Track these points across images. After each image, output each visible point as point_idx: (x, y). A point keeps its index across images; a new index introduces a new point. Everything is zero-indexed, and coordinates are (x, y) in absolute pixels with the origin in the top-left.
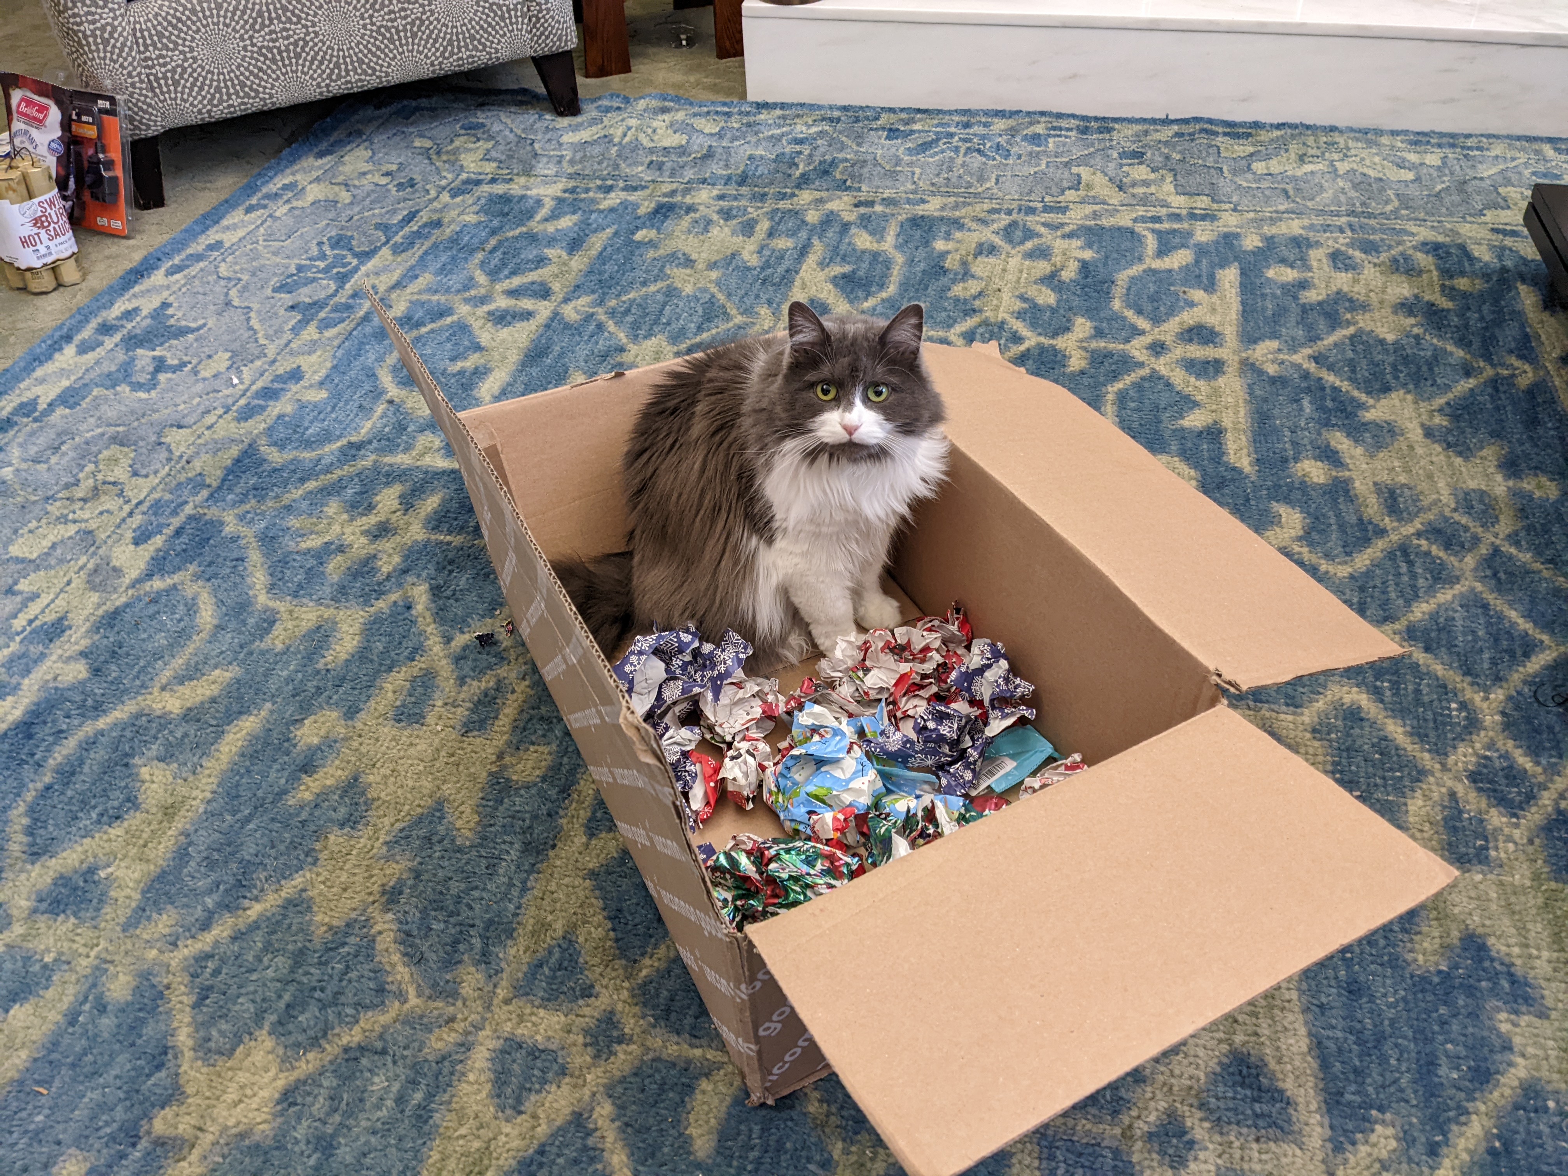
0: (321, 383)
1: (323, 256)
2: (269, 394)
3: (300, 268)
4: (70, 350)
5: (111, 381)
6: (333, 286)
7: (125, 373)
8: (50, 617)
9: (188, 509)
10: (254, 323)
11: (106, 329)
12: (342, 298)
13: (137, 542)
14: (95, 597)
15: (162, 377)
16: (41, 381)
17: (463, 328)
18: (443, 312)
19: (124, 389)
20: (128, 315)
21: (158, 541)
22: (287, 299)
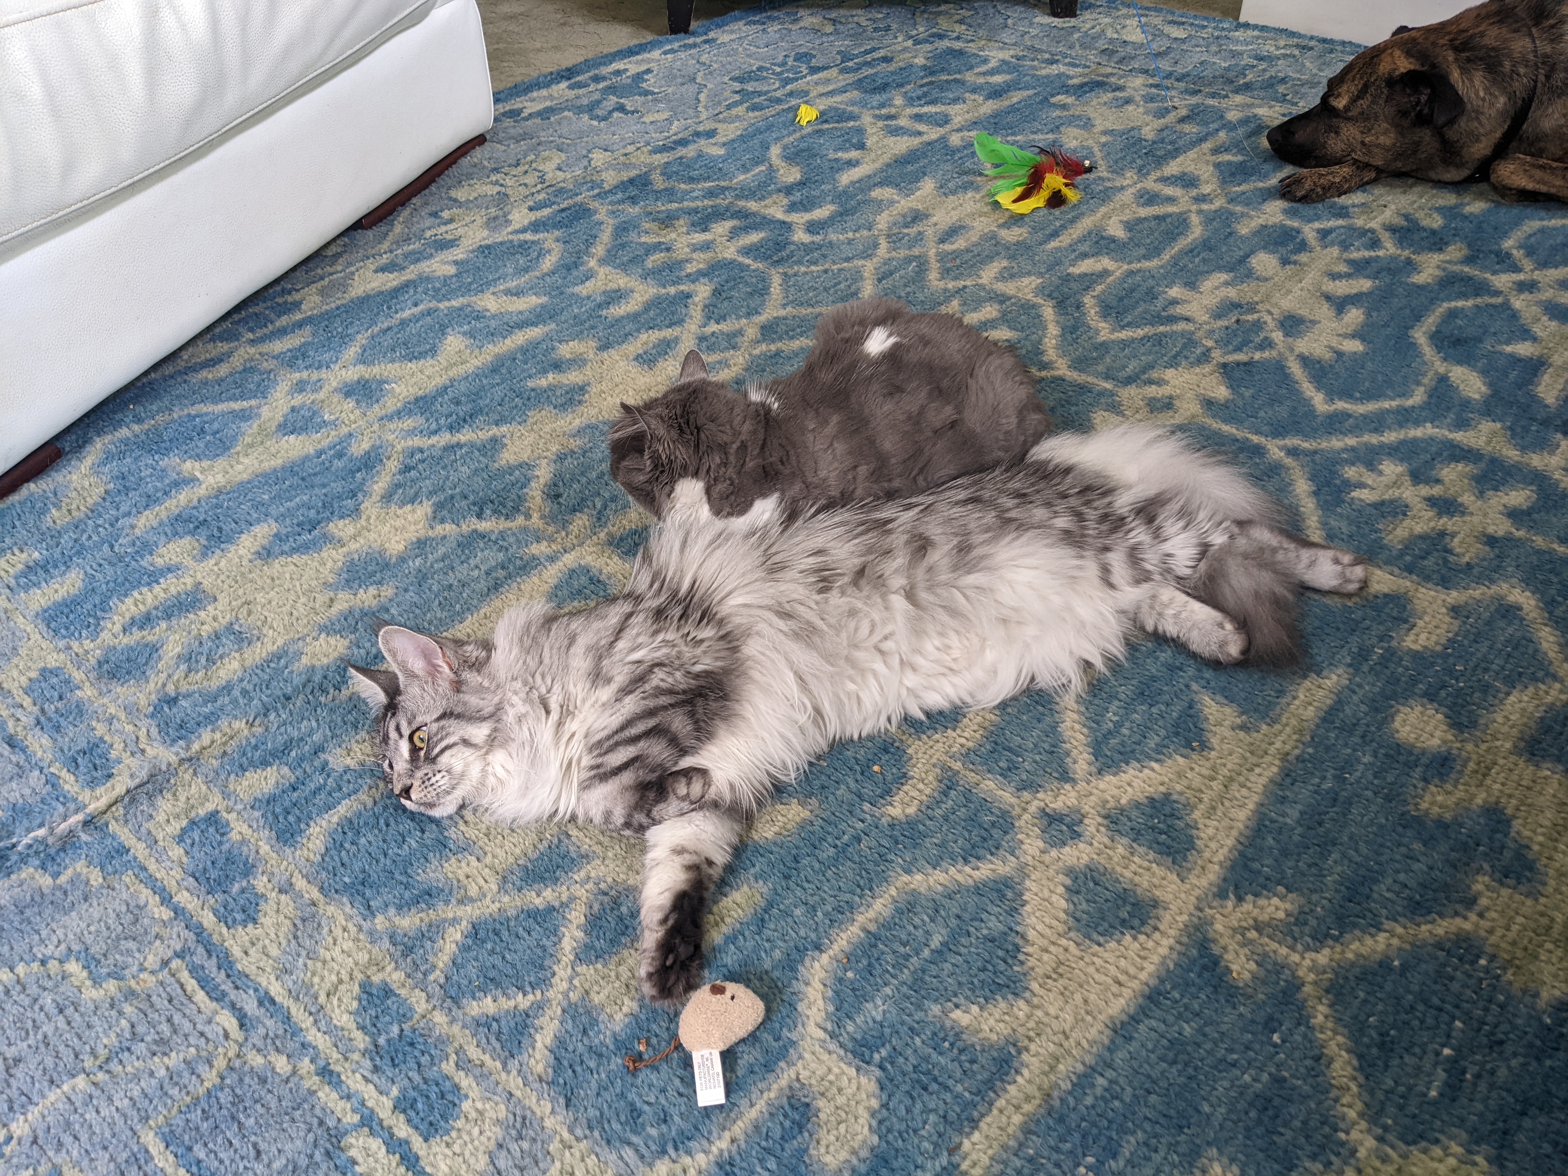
0: (724, 144)
1: (784, 64)
2: (683, 143)
3: (760, 69)
4: (564, 85)
5: (579, 110)
6: (777, 85)
7: (591, 108)
8: (449, 237)
9: (579, 199)
10: (702, 97)
11: (596, 79)
12: (778, 94)
13: (531, 209)
14: (486, 233)
15: (616, 115)
16: (533, 100)
17: (860, 131)
18: (852, 117)
19: (585, 117)
20: (618, 73)
21: (546, 212)
22: (737, 86)
